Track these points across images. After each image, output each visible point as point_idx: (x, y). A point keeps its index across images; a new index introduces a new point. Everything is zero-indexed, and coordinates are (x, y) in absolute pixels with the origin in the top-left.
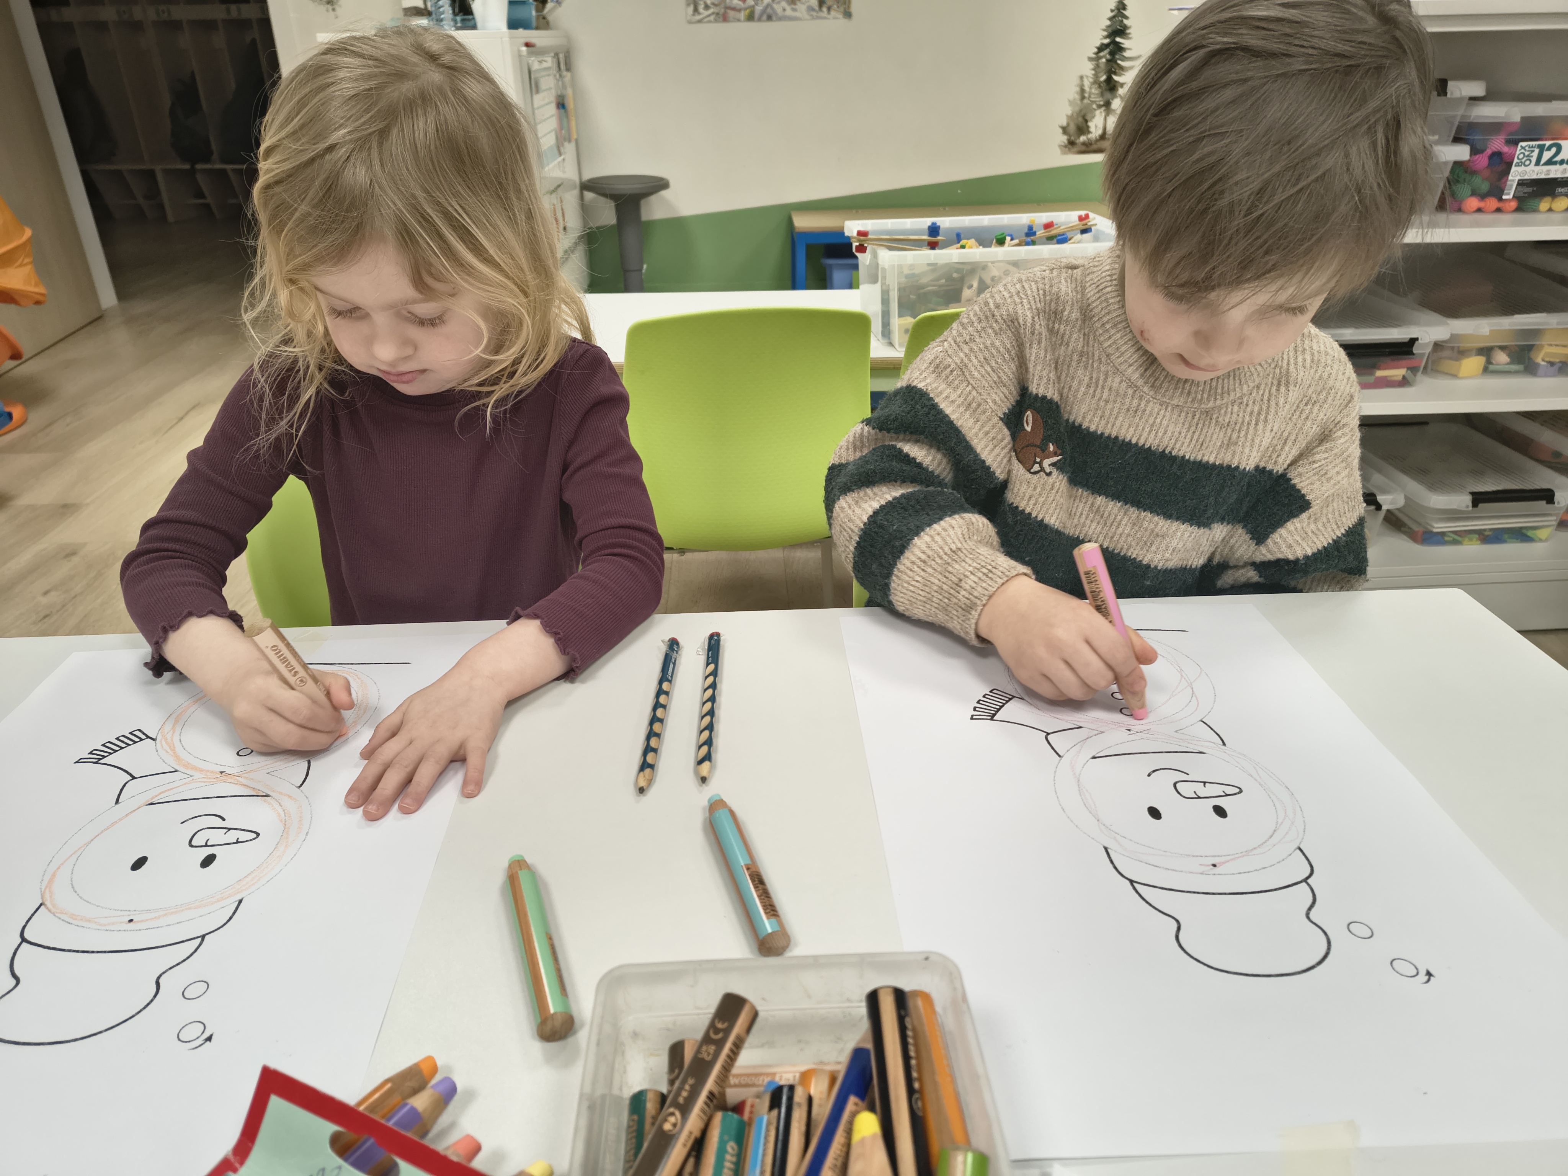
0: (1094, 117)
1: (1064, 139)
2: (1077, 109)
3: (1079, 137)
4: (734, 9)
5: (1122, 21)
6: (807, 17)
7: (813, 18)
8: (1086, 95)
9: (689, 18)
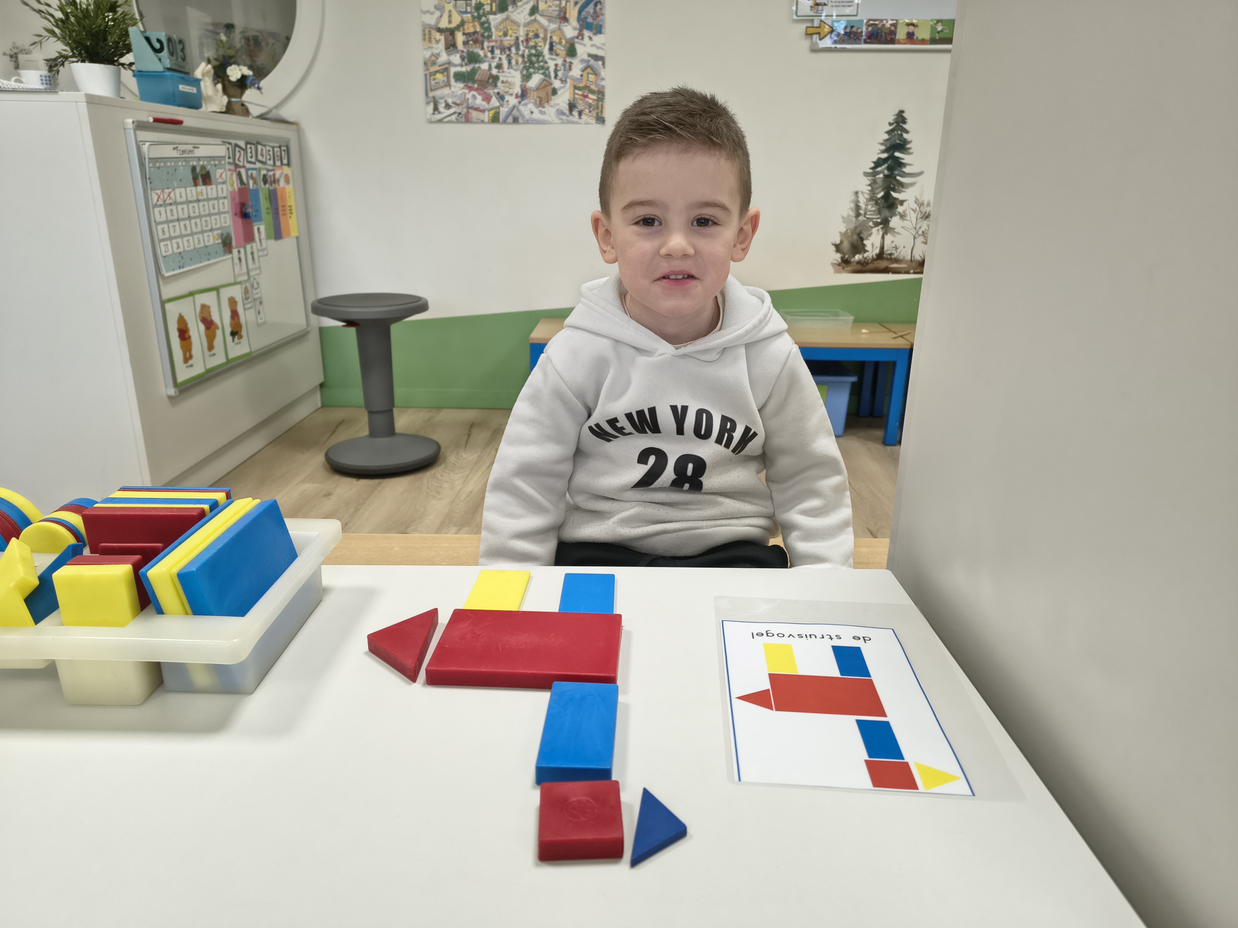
0: (870, 235)
1: (838, 256)
2: (852, 226)
3: (854, 256)
4: (477, 109)
5: (902, 135)
6: (557, 121)
7: (563, 123)
8: (862, 212)
9: (428, 117)
